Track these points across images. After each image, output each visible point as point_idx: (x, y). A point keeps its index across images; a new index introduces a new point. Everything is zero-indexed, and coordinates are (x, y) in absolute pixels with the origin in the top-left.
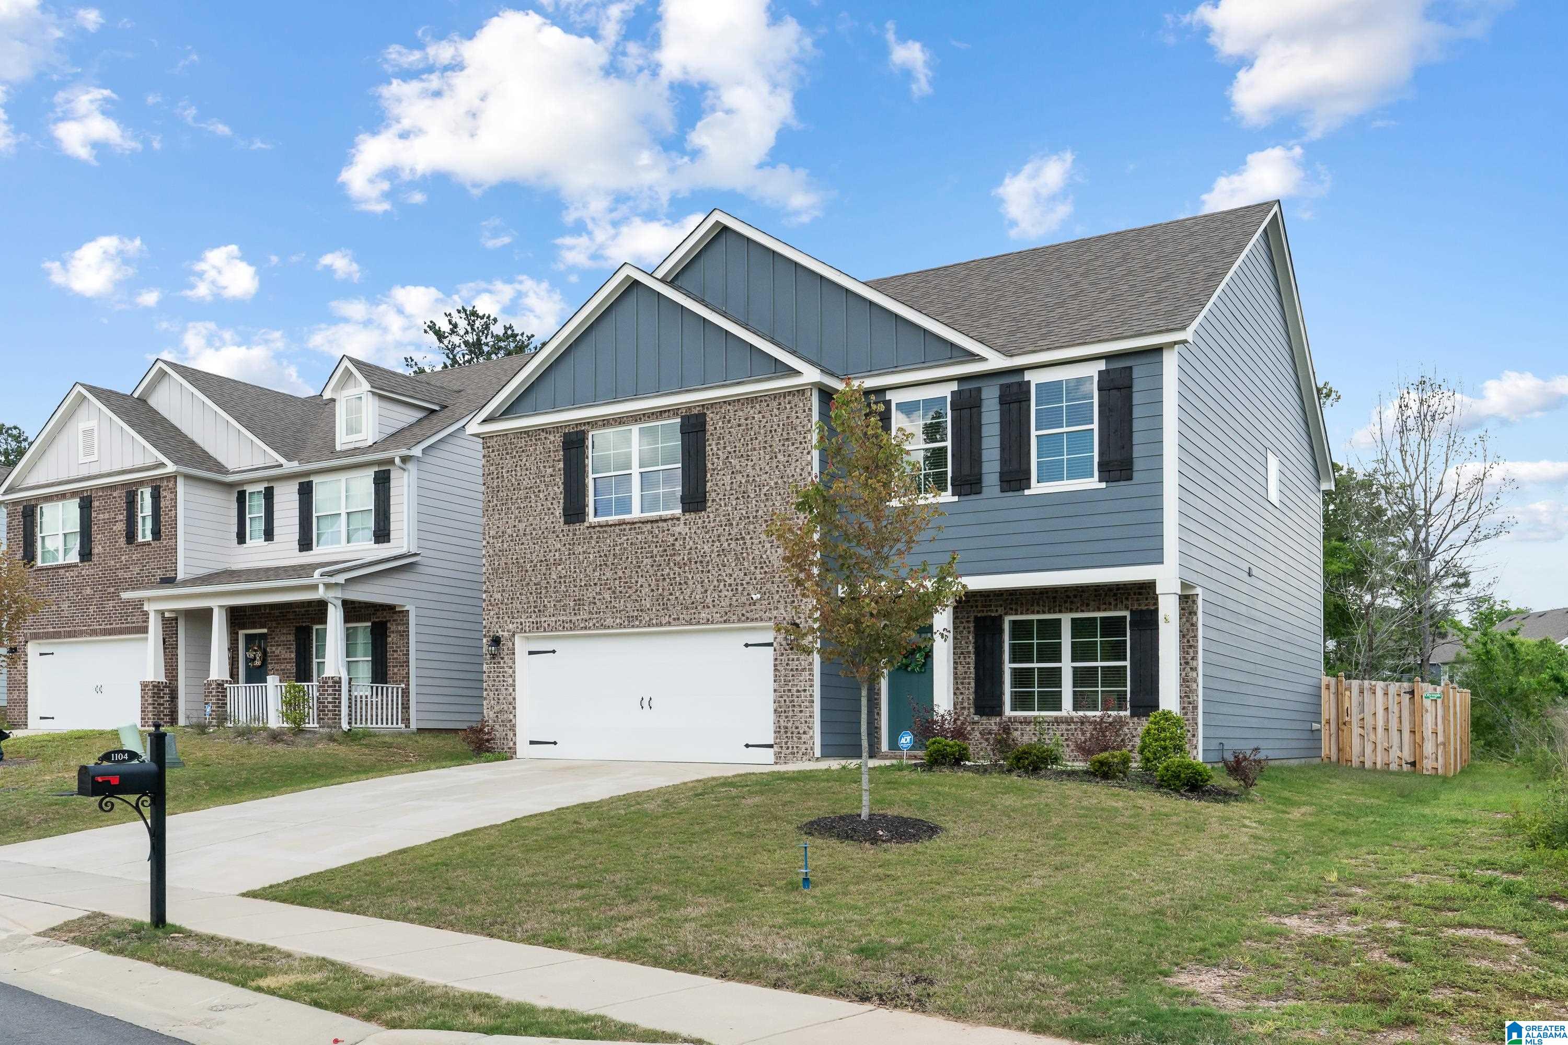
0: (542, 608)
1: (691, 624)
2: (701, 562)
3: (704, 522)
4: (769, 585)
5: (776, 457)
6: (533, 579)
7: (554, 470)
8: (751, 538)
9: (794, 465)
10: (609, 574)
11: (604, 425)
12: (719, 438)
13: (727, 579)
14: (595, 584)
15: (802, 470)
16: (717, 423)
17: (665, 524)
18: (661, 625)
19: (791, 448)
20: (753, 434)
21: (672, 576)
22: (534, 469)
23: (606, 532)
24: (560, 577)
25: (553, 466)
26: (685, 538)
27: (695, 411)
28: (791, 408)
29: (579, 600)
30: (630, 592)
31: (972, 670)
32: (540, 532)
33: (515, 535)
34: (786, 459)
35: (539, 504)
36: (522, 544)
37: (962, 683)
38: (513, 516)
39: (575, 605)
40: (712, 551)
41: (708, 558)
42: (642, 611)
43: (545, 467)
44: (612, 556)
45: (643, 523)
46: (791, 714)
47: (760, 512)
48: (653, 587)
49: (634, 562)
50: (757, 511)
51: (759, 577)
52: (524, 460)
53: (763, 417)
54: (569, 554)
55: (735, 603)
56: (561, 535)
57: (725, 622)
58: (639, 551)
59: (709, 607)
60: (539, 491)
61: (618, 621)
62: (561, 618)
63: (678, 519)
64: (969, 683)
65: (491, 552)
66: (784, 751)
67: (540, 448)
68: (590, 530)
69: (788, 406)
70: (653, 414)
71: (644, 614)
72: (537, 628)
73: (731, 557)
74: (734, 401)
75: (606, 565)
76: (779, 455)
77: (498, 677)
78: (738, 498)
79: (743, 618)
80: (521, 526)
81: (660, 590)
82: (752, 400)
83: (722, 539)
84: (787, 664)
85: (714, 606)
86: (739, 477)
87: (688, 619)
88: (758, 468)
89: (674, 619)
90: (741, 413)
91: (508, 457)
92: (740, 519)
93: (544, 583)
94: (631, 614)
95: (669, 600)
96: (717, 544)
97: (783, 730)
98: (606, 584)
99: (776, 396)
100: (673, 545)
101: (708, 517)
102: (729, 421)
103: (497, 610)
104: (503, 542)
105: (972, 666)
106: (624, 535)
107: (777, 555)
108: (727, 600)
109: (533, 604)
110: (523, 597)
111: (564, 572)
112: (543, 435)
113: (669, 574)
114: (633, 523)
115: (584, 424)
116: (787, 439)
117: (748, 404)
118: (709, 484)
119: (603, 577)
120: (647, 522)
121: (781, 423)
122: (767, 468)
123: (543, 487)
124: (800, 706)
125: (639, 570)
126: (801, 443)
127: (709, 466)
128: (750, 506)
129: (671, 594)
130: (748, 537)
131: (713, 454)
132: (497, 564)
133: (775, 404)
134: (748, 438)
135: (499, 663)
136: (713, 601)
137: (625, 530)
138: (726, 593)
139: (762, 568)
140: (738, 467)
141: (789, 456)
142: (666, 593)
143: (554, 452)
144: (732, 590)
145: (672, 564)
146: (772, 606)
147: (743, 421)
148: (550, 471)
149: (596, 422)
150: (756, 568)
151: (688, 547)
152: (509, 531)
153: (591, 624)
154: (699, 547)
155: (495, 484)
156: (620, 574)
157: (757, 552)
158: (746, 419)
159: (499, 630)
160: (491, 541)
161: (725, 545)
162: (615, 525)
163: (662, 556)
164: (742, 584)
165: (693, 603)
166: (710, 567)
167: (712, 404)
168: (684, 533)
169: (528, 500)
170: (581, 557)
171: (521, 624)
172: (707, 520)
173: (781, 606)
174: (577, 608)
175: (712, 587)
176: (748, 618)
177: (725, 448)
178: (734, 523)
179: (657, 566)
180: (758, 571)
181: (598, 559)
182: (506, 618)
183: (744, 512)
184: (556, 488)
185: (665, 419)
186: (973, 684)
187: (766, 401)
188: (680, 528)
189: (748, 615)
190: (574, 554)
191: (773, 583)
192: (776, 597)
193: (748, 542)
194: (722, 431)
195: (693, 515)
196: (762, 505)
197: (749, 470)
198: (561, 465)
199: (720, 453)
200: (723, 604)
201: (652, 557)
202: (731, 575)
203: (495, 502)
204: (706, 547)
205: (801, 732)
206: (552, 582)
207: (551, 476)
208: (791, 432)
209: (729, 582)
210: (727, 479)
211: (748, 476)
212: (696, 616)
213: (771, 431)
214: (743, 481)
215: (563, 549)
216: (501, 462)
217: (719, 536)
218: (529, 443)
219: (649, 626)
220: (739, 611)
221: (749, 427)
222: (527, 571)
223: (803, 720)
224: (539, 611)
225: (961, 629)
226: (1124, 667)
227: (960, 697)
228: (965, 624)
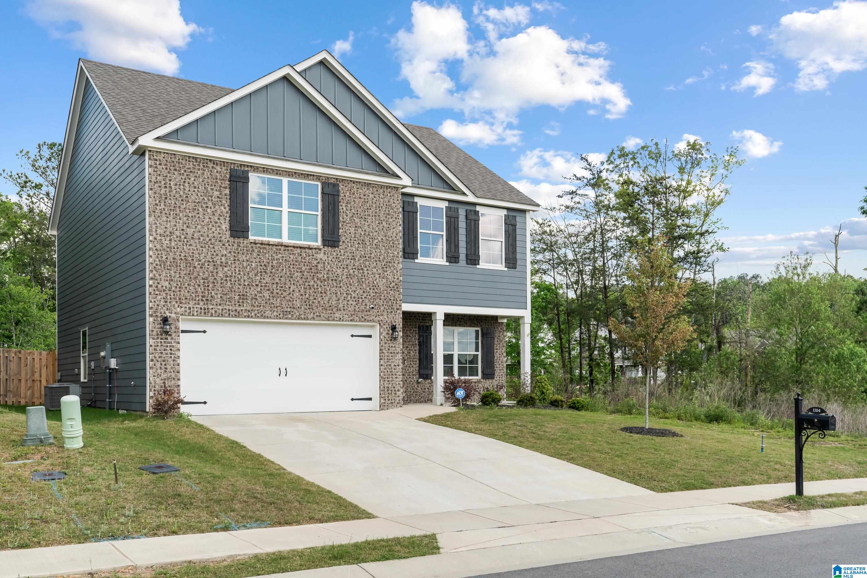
0: (209, 298)
1: (328, 320)
2: (336, 280)
3: (337, 254)
4: (378, 300)
5: (382, 223)
6: (201, 274)
7: (221, 194)
8: (367, 270)
9: (392, 231)
10: (268, 279)
11: (264, 171)
12: (347, 203)
13: (352, 293)
14: (257, 285)
15: (397, 234)
16: (346, 193)
17: (310, 251)
18: (308, 319)
19: (390, 220)
20: (368, 205)
21: (316, 287)
22: (202, 189)
23: (265, 248)
24: (227, 276)
25: (220, 190)
26: (324, 263)
27: (332, 181)
28: (391, 196)
29: (243, 295)
30: (285, 294)
31: (417, 354)
32: (208, 239)
33: (183, 237)
34: (388, 226)
35: (207, 217)
36: (190, 245)
37: (413, 361)
38: (181, 222)
39: (240, 299)
40: (343, 275)
41: (340, 279)
42: (293, 308)
43: (212, 189)
44: (270, 267)
45: (294, 247)
46: (391, 379)
47: (373, 255)
48: (302, 292)
49: (288, 274)
50: (371, 254)
51: (372, 294)
52: (192, 179)
53: (375, 197)
54: (234, 260)
55: (357, 310)
56: (227, 245)
57: (351, 320)
58: (292, 266)
59: (341, 310)
60: (207, 207)
61: (275, 313)
62: (227, 307)
63: (320, 249)
64: (416, 361)
65: (158, 247)
66: (387, 402)
67: (207, 174)
68: (252, 245)
69: (389, 195)
70: (302, 174)
71: (295, 311)
72: (205, 313)
73: (355, 280)
74: (357, 182)
75: (265, 272)
76: (383, 222)
77: (165, 350)
78: (359, 243)
79: (363, 319)
80: (190, 231)
81: (307, 296)
82: (368, 184)
83: (350, 268)
84: (389, 349)
85: (344, 310)
86: (360, 230)
87: (327, 317)
88: (371, 227)
89: (317, 316)
90: (361, 191)
91: (176, 173)
92: (360, 257)
93: (211, 279)
94: (285, 309)
95: (313, 302)
96: (346, 270)
97: (386, 389)
98: (265, 286)
99: (382, 186)
100: (317, 266)
101: (340, 252)
102: (354, 194)
103: (164, 295)
104: (170, 240)
105: (417, 352)
106: (280, 253)
107: (383, 282)
108: (352, 307)
109: (201, 294)
110: (191, 288)
111: (229, 272)
112: (211, 165)
113: (313, 286)
114: (287, 246)
115: (248, 166)
116: (389, 214)
117: (365, 186)
118: (341, 231)
119: (263, 281)
120: (297, 247)
121: (385, 204)
122: (377, 229)
123: (210, 204)
124: (396, 374)
125: (291, 280)
126: (396, 218)
127: (341, 219)
128: (366, 250)
129: (315, 299)
130: (365, 269)
131: (343, 212)
132: (164, 257)
133: (382, 191)
134: (365, 207)
135: (167, 339)
136: (344, 307)
137: (280, 249)
138: (352, 303)
139: (374, 289)
140: (359, 224)
141: (389, 224)
142: (312, 298)
143: (221, 180)
144: (356, 301)
145: (316, 279)
146: (379, 313)
147: (362, 196)
148: (217, 193)
149: (258, 168)
150: (370, 289)
151: (327, 269)
152: (178, 233)
153: (253, 314)
154: (334, 270)
155: (163, 192)
156: (277, 280)
157: (370, 279)
158: (364, 195)
159: (167, 312)
160: (159, 238)
161: (351, 271)
162: (272, 245)
163: (309, 272)
164: (362, 298)
165: (330, 306)
166: (341, 284)
167: (343, 180)
168: (324, 259)
169: (196, 212)
170: (245, 264)
171: (190, 308)
172: (339, 254)
173: (385, 314)
174: (241, 301)
175: (343, 298)
176: (365, 320)
177: (351, 210)
178: (357, 259)
179: (305, 279)
180: (371, 291)
181: (259, 267)
182: (174, 303)
183: (363, 253)
184: (222, 208)
185: (310, 180)
186: (418, 362)
187: (376, 187)
188: (321, 256)
189: (366, 317)
190: (238, 260)
191: (380, 299)
192: (382, 308)
193: (366, 272)
194: (349, 199)
195: (330, 249)
196: (374, 251)
197: (366, 227)
198: (227, 191)
199: (348, 212)
200: (350, 309)
201: (301, 272)
202: (355, 291)
203: (163, 206)
204: (338, 271)
205: (397, 390)
206: (219, 279)
207: (218, 197)
208: (391, 211)
209: (353, 295)
210: (352, 230)
211: (365, 231)
212: (332, 315)
213: (379, 207)
214: (363, 233)
215: (229, 255)
216: (169, 175)
217: (347, 265)
218: (197, 167)
219: (299, 319)
220: (360, 315)
221: (366, 200)
222: (195, 267)
223: (397, 383)
224: (207, 300)
225: (412, 331)
226: (477, 355)
227: (412, 369)
228: (414, 329)
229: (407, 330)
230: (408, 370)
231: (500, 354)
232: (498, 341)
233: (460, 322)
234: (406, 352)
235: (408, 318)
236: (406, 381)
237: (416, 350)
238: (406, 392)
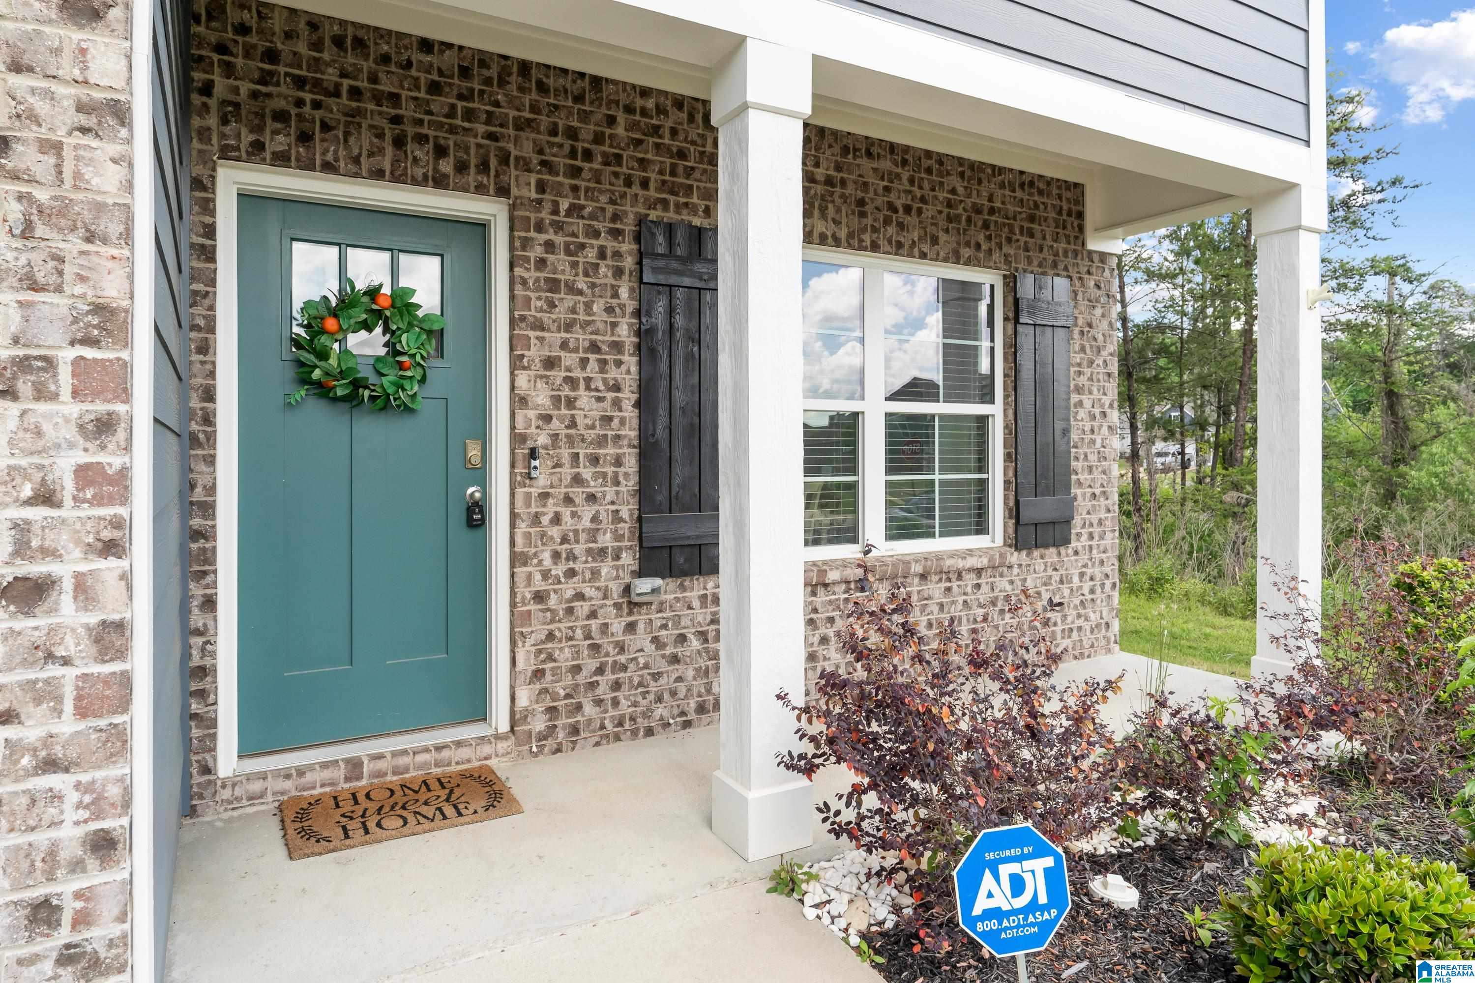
31: (630, 412)
37: (595, 460)
64: (618, 462)
105: (629, 397)
186: (631, 464)
225: (591, 255)
226: (982, 421)
227: (587, 513)
228: (604, 240)
229: (549, 246)
230: (557, 520)
231: (1093, 417)
232: (1083, 349)
233: (901, 226)
234: (541, 397)
235: (561, 162)
236: (540, 597)
237: (617, 388)
238: (538, 674)
